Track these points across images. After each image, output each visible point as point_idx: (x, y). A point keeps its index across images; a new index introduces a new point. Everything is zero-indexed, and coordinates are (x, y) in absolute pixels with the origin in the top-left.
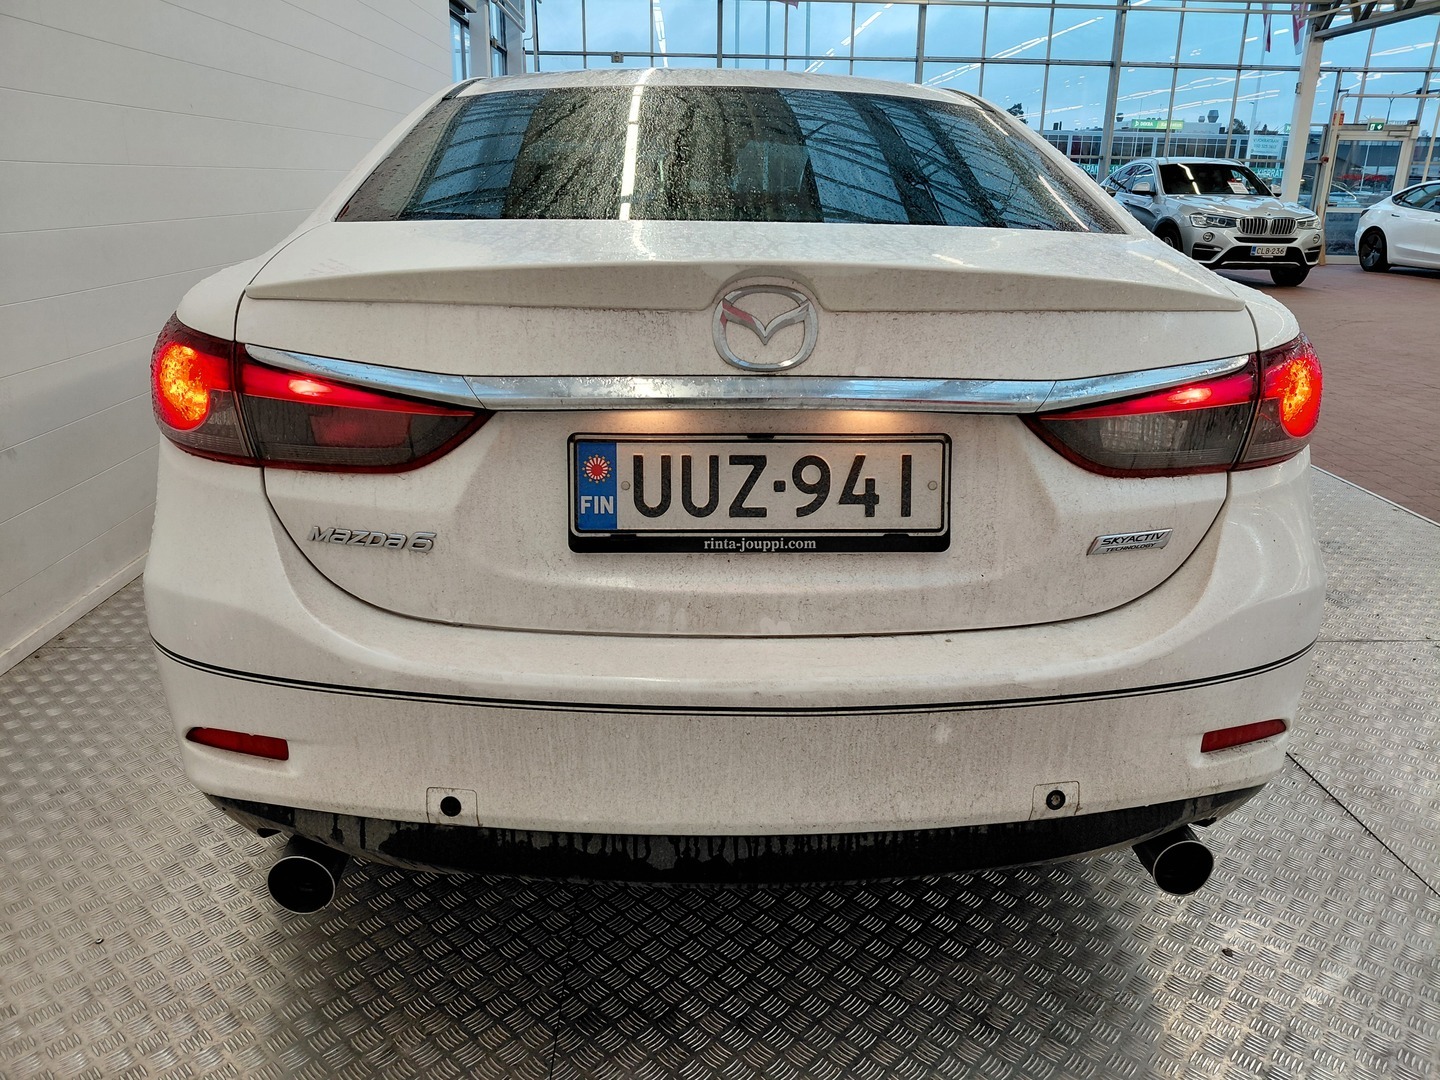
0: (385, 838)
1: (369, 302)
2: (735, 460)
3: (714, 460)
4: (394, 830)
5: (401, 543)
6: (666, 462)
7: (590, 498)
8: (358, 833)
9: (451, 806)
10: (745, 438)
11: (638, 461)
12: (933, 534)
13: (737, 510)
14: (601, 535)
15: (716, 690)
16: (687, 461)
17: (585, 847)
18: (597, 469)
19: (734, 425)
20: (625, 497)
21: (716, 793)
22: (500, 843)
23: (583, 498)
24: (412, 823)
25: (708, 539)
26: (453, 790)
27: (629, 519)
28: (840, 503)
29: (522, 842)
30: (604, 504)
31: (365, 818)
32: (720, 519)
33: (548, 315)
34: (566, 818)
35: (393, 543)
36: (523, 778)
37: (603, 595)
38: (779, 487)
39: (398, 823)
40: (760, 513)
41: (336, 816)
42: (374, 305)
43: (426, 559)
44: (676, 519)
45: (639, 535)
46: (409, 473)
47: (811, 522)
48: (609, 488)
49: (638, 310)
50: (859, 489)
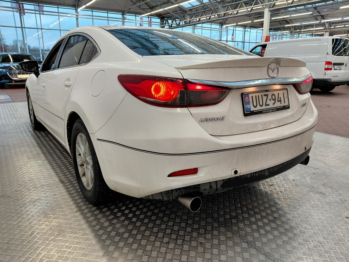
0: (221, 184)
1: (213, 68)
2: (265, 95)
3: (262, 95)
4: (223, 182)
5: (219, 119)
6: (256, 96)
7: (247, 105)
8: (216, 185)
9: (236, 172)
10: (265, 91)
11: (252, 97)
12: (288, 106)
13: (266, 105)
14: (249, 112)
15: (278, 137)
16: (258, 96)
17: (256, 175)
18: (247, 99)
19: (262, 89)
20: (251, 104)
21: (275, 158)
22: (242, 178)
23: (246, 105)
24: (226, 179)
25: (263, 111)
26: (236, 169)
27: (253, 109)
28: (278, 102)
29: (246, 177)
30: (249, 106)
31: (217, 181)
32: (264, 107)
33: (238, 69)
34: (255, 169)
35: (217, 119)
36: (248, 163)
37: (250, 124)
38: (270, 100)
39: (223, 180)
40: (269, 105)
41: (210, 183)
42: (214, 69)
43: (223, 122)
44: (259, 108)
45: (254, 111)
46: (217, 104)
47: (275, 106)
48: (249, 103)
49: (258, 67)
50: (279, 99)
